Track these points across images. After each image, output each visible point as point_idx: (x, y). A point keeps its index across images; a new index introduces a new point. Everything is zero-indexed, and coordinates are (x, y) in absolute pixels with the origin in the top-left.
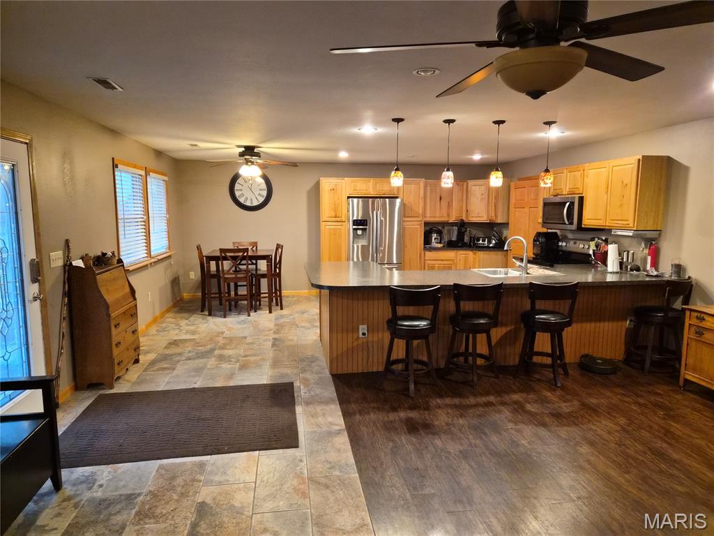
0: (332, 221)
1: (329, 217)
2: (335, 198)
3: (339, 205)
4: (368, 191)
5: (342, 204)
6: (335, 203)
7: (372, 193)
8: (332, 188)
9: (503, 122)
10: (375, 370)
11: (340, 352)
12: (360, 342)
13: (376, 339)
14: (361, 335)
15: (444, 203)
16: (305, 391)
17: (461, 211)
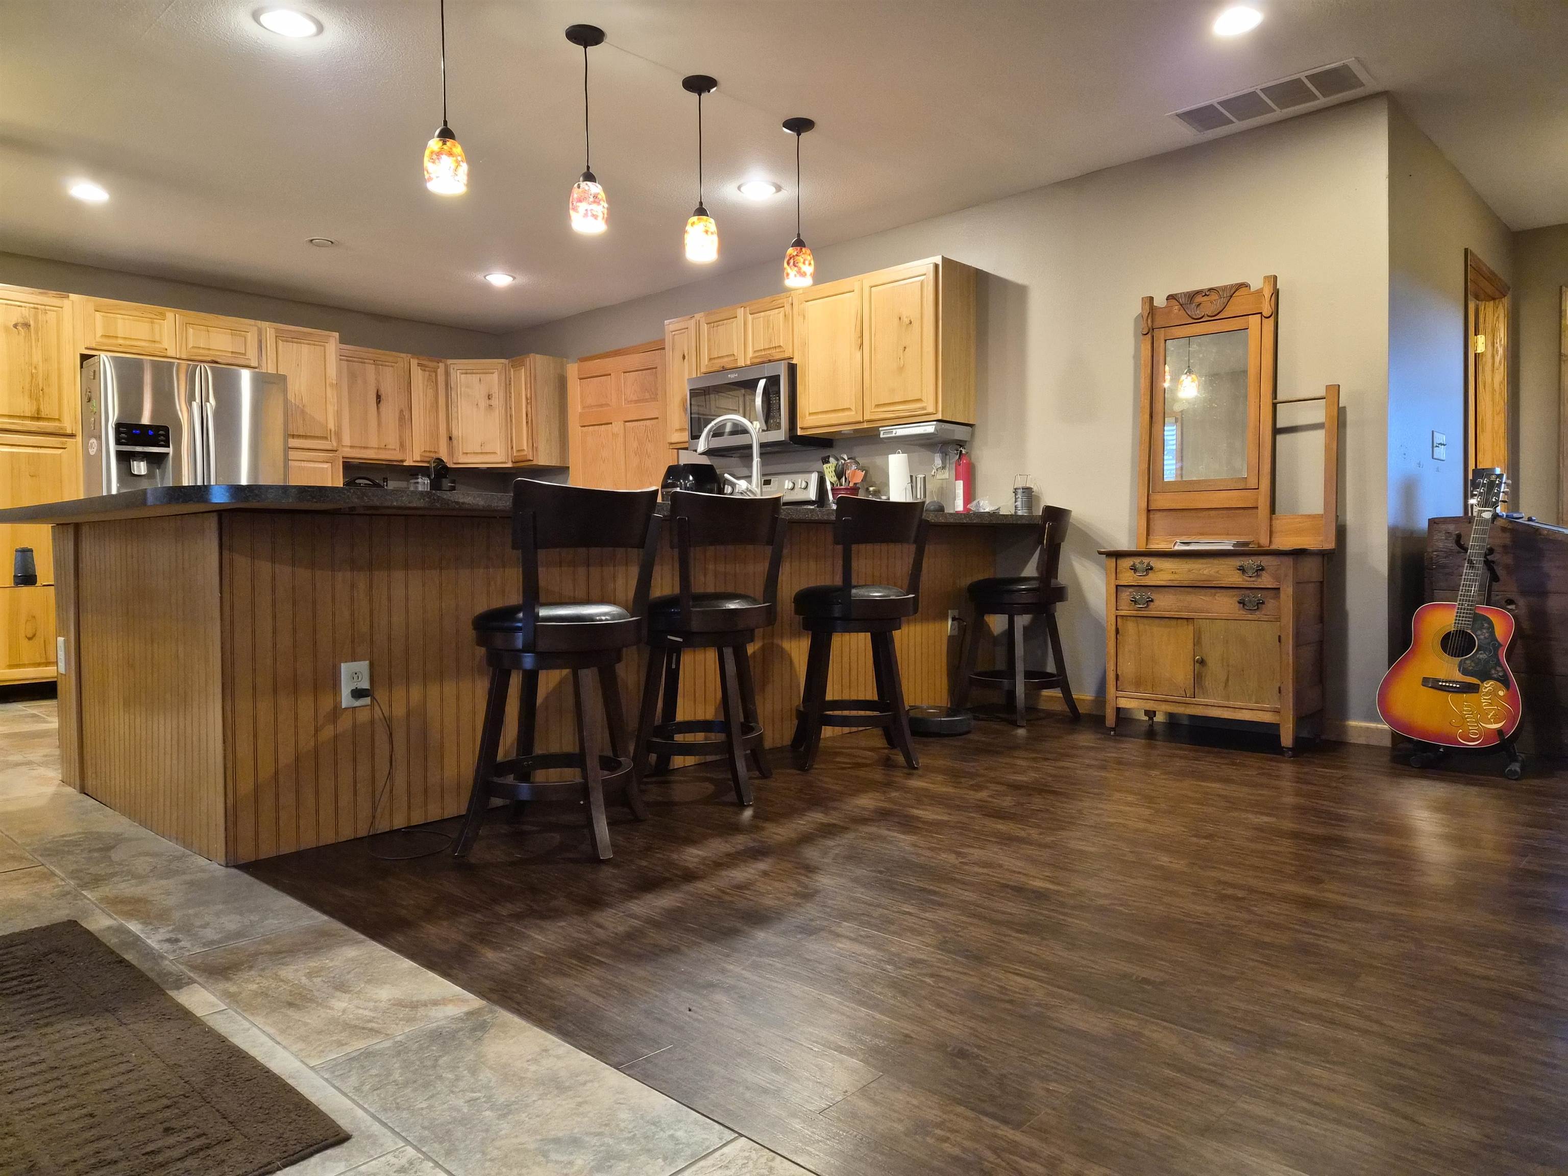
0: (25, 429)
1: (10, 416)
2: (31, 355)
3: (47, 378)
4: (157, 345)
5: (60, 376)
6: (34, 371)
7: (171, 353)
8: (21, 320)
9: (708, 83)
10: (399, 822)
11: (266, 771)
12: (345, 723)
13: (399, 711)
14: (346, 700)
15: (390, 411)
16: (163, 933)
17: (435, 436)
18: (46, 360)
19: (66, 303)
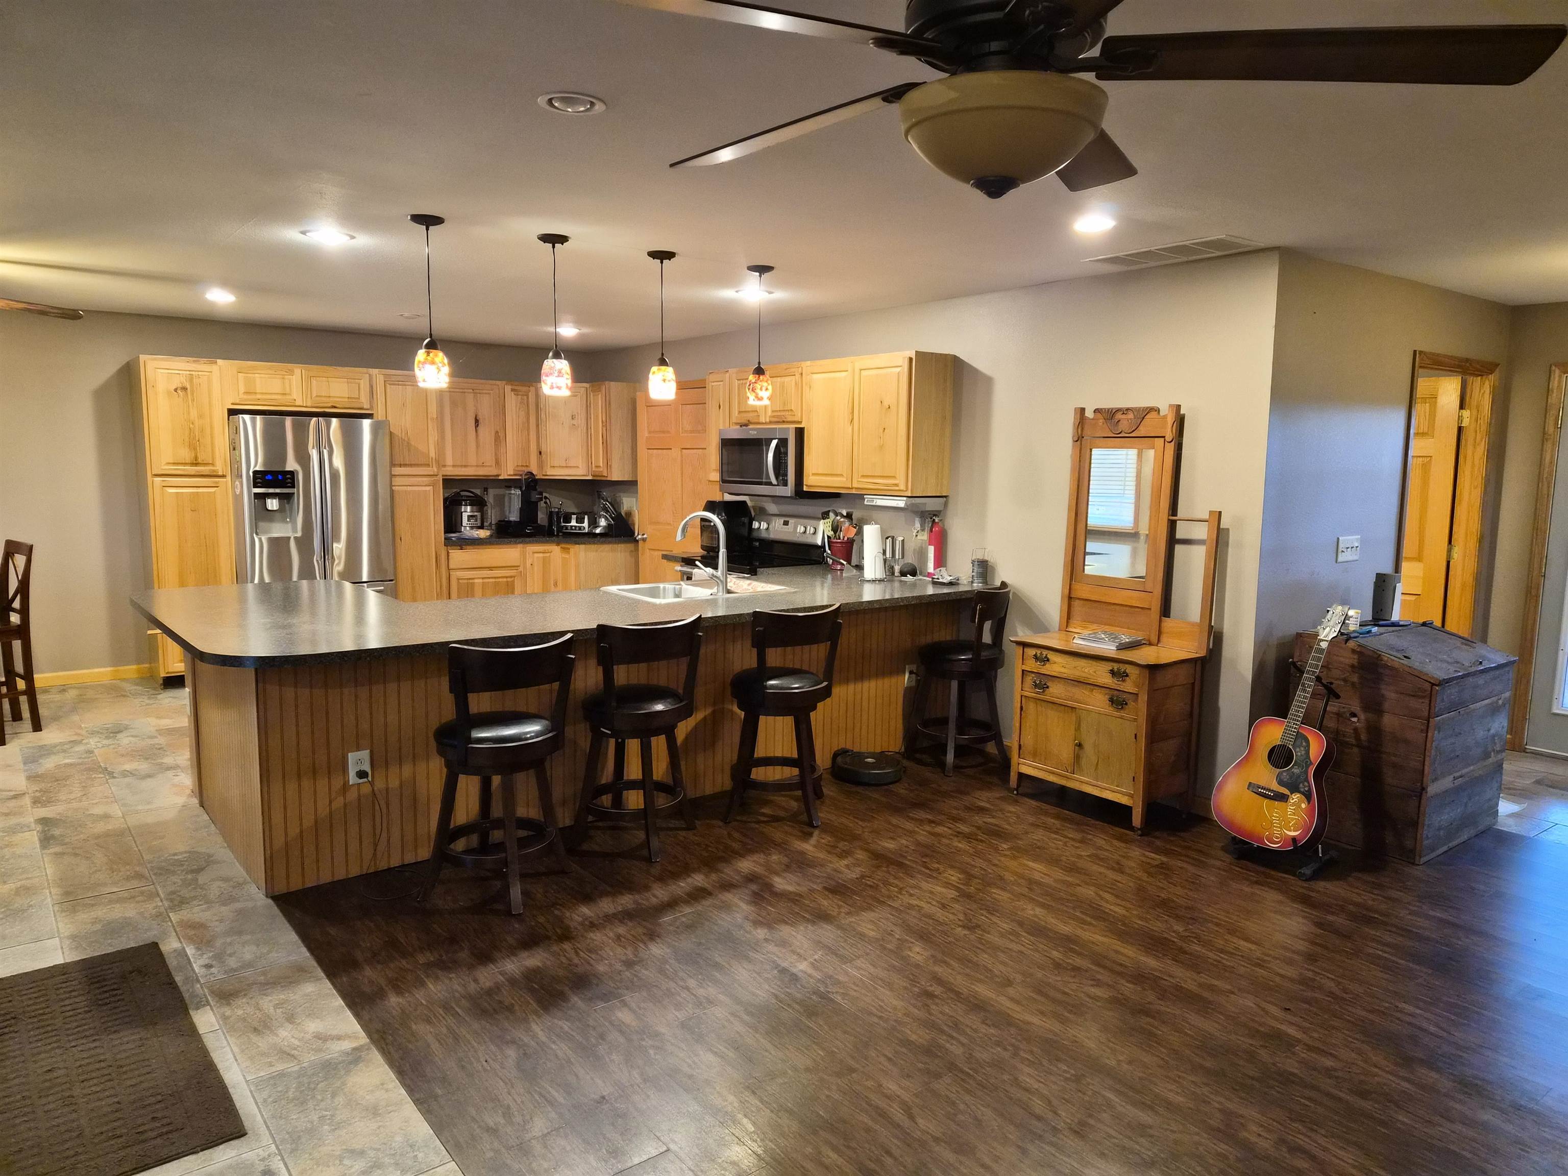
0: (186, 473)
1: (174, 464)
2: (189, 413)
3: (202, 430)
4: (288, 397)
5: (212, 428)
6: (191, 426)
7: (298, 403)
8: (180, 385)
9: (669, 255)
10: (395, 862)
11: (294, 831)
12: (352, 795)
13: (394, 783)
14: (353, 779)
15: (486, 433)
16: (204, 960)
17: (526, 450)
18: (201, 416)
19: (214, 368)
